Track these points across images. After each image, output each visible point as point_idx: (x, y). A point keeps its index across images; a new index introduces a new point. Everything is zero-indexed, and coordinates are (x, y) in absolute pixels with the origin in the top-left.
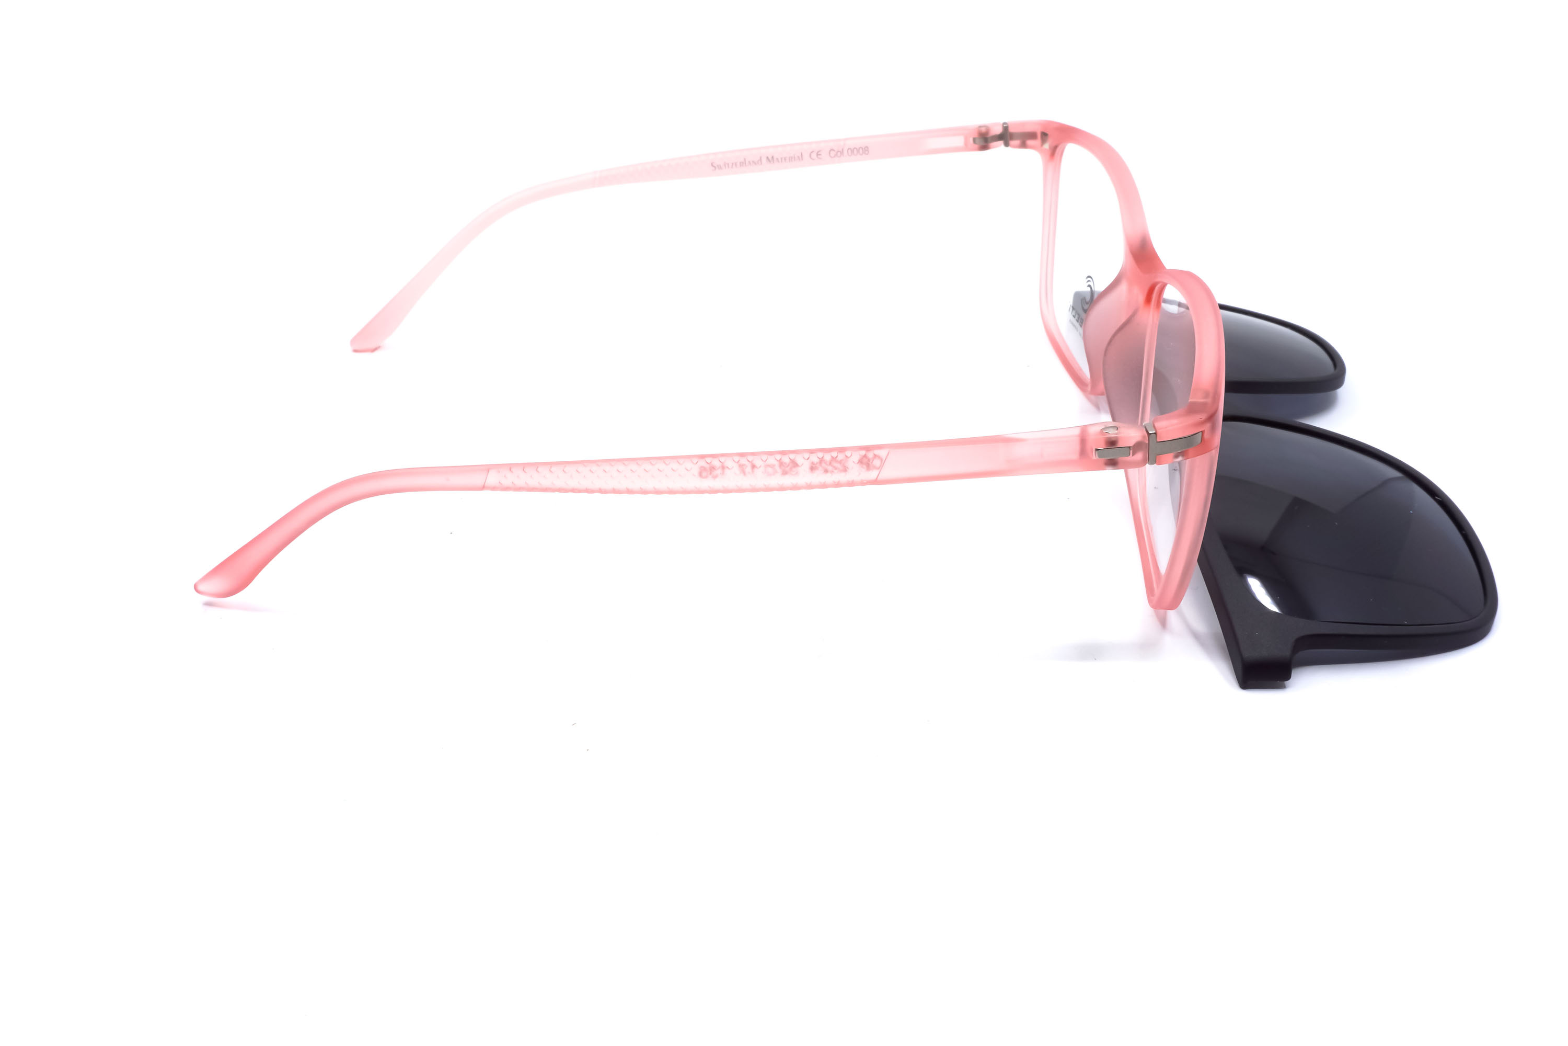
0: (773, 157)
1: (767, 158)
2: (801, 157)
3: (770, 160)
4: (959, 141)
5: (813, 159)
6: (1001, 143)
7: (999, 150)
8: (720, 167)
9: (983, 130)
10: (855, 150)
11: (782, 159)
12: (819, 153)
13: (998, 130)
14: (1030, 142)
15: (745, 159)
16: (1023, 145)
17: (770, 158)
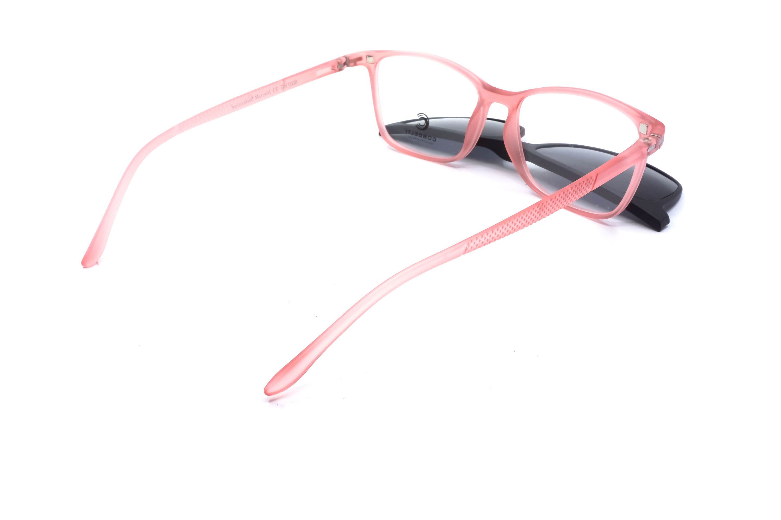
0: (258, 96)
1: (255, 96)
2: (269, 93)
3: (257, 97)
4: (329, 69)
5: (274, 92)
6: (346, 66)
7: (346, 69)
8: (235, 107)
9: (339, 61)
10: (292, 84)
11: (261, 95)
12: (277, 88)
13: (344, 60)
14: (358, 63)
15: (246, 100)
16: (355, 65)
17: (257, 96)
